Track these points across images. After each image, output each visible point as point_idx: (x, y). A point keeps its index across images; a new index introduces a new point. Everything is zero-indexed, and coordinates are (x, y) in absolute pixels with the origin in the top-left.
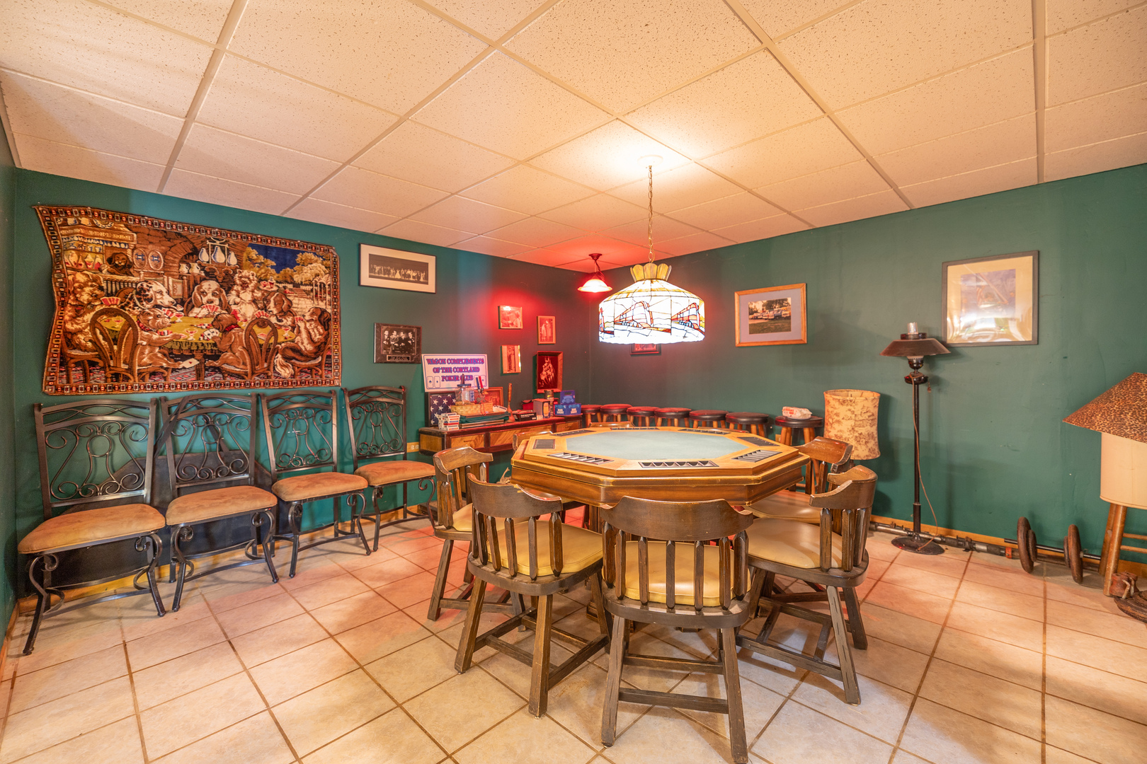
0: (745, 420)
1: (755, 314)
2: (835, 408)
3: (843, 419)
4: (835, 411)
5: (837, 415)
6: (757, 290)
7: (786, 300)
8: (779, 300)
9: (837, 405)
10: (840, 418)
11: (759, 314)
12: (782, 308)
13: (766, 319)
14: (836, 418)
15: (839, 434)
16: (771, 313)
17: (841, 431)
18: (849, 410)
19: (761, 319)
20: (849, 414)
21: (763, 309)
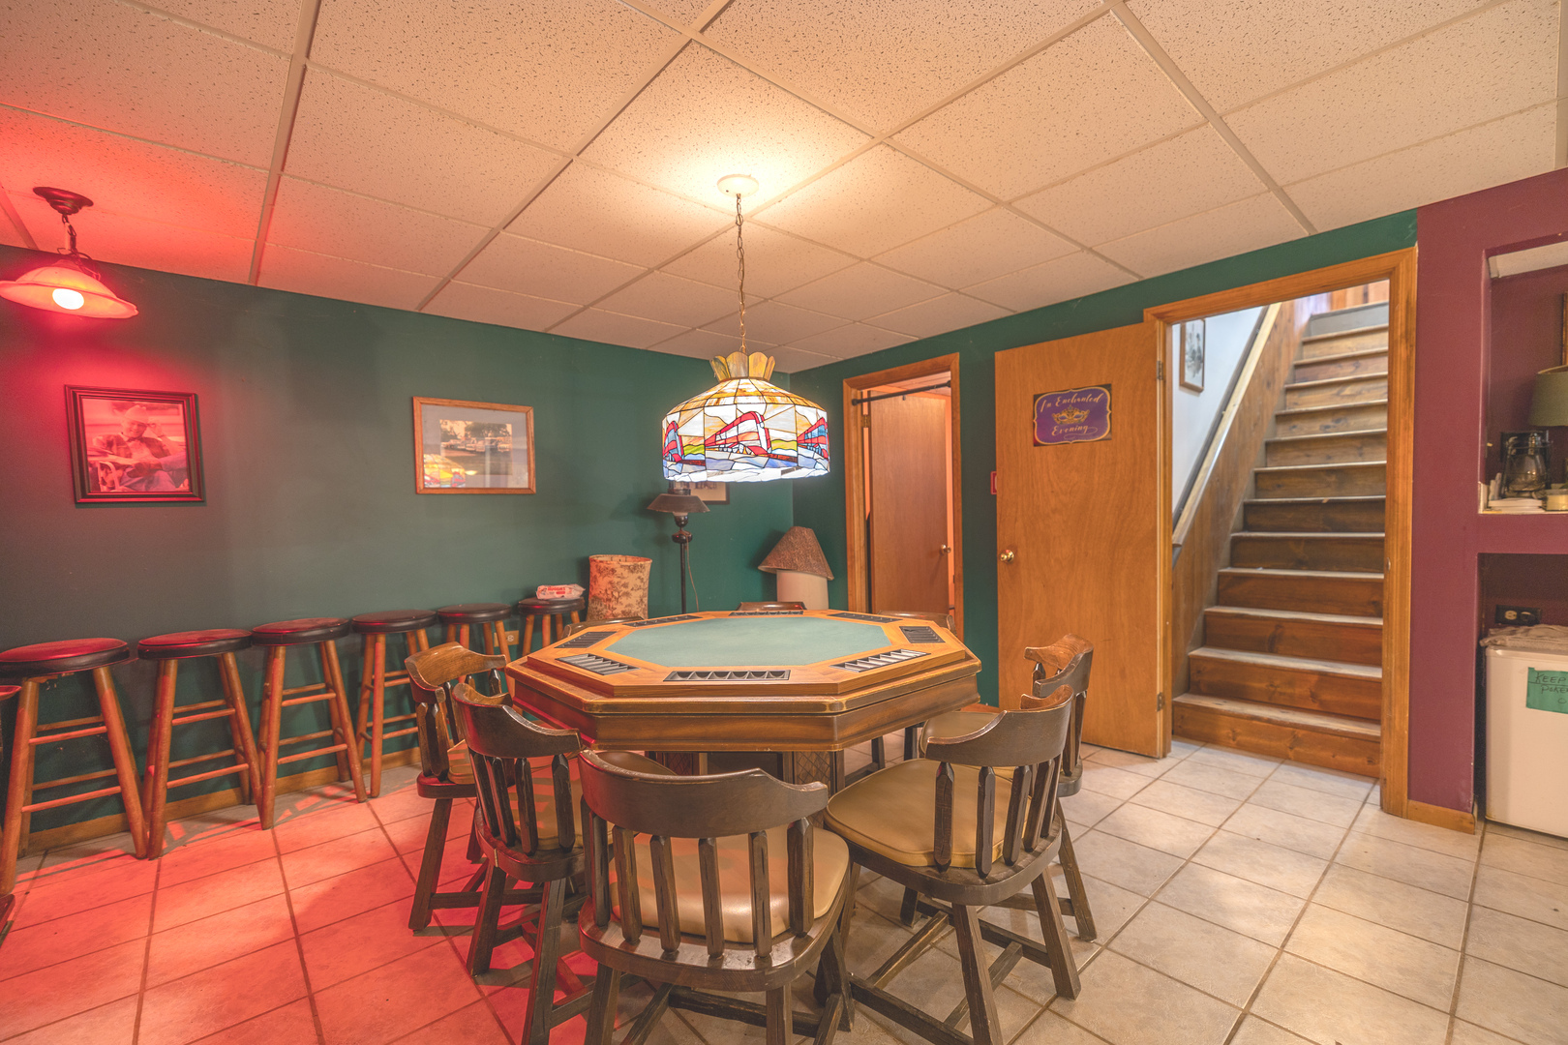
0: (484, 615)
1: (452, 442)
2: (623, 578)
3: (632, 589)
4: (623, 582)
5: (625, 585)
6: (457, 402)
7: (505, 427)
8: (494, 425)
9: (626, 573)
10: (629, 590)
11: (458, 442)
12: (498, 438)
13: (471, 452)
14: (624, 590)
15: (627, 609)
16: (480, 443)
17: (629, 605)
18: (639, 578)
19: (464, 450)
20: (638, 582)
21: (466, 435)
